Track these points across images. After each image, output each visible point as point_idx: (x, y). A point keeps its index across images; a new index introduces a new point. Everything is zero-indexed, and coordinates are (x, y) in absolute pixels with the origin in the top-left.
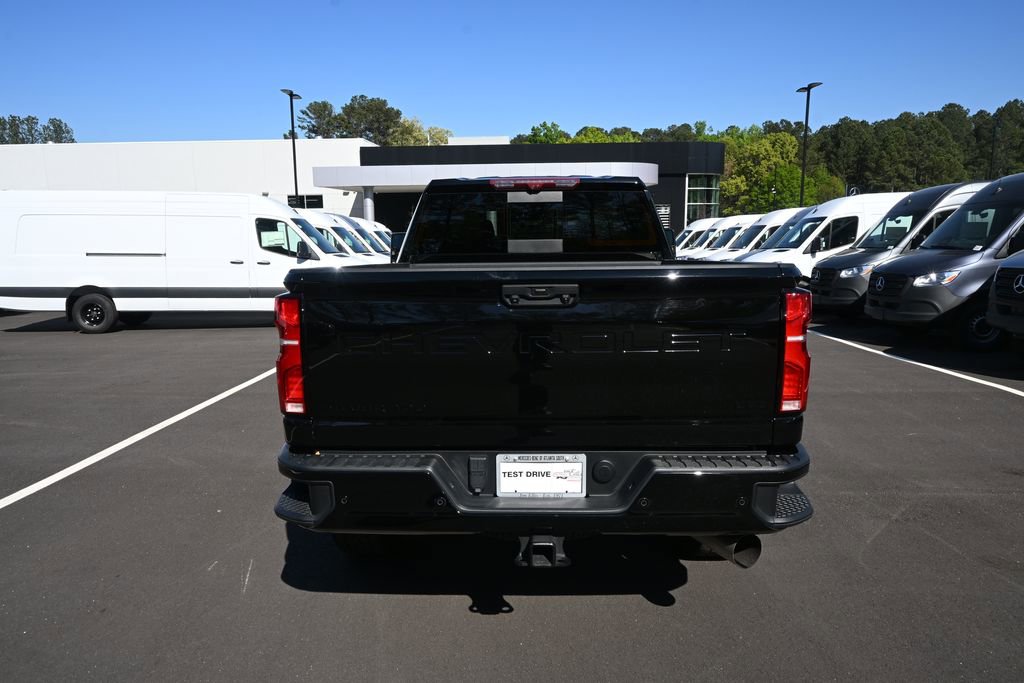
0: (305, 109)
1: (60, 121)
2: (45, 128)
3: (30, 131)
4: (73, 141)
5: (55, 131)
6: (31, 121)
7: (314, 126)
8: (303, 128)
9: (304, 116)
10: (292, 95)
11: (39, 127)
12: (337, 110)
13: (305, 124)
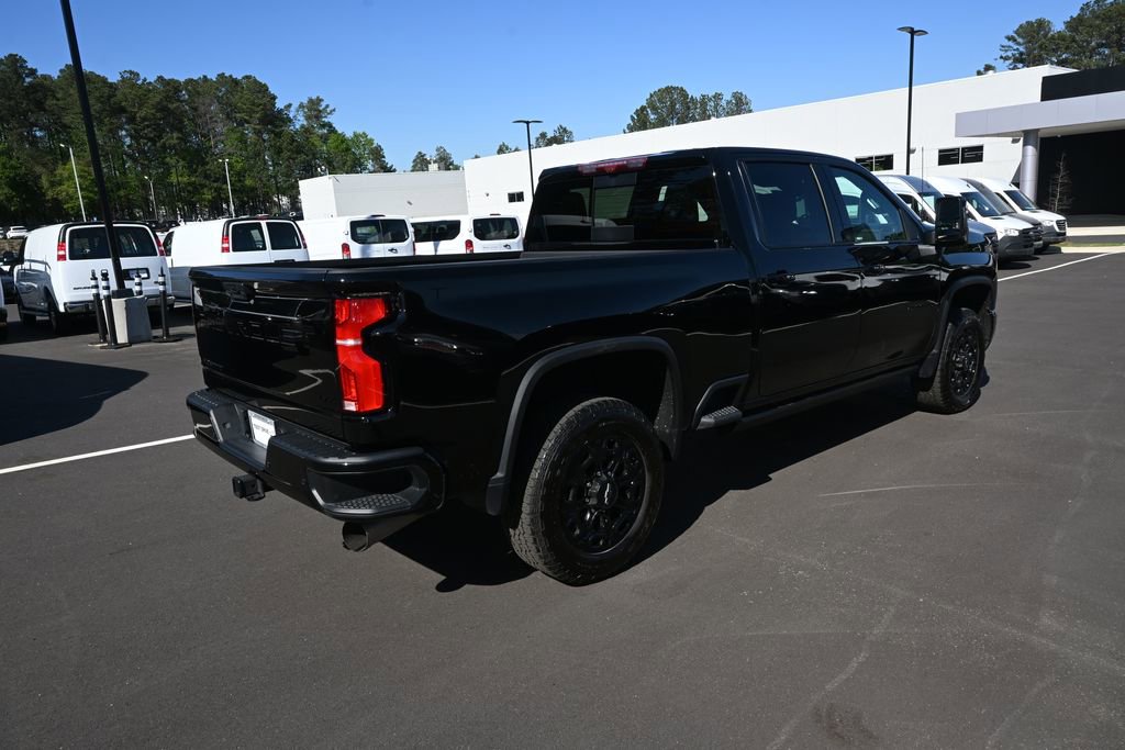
0: (1011, 33)
1: (741, 94)
2: (728, 103)
3: (715, 107)
4: (750, 111)
5: (737, 104)
6: (718, 97)
7: (1021, 54)
8: (1006, 59)
9: (1011, 43)
10: (913, 32)
11: (723, 103)
12: (1058, 26)
13: (1009, 54)
